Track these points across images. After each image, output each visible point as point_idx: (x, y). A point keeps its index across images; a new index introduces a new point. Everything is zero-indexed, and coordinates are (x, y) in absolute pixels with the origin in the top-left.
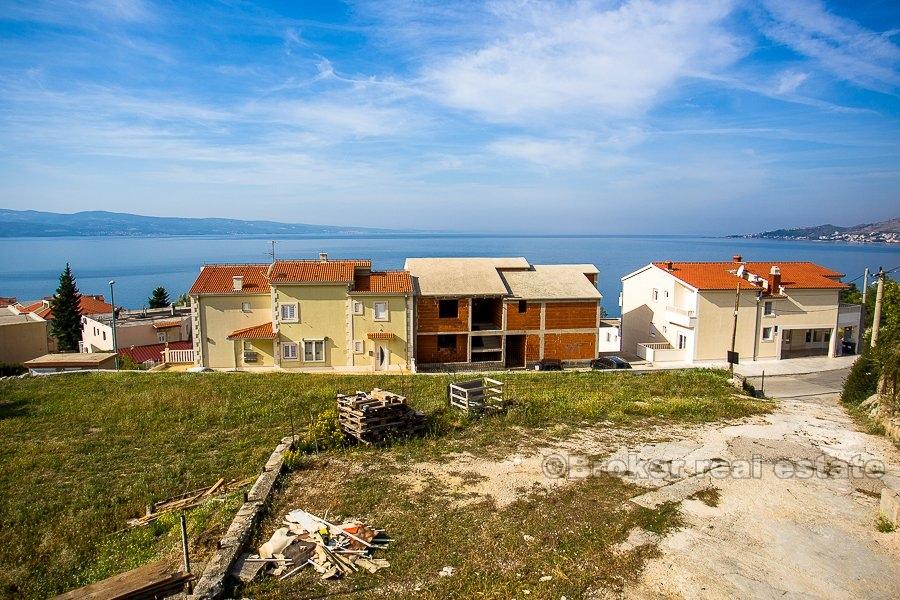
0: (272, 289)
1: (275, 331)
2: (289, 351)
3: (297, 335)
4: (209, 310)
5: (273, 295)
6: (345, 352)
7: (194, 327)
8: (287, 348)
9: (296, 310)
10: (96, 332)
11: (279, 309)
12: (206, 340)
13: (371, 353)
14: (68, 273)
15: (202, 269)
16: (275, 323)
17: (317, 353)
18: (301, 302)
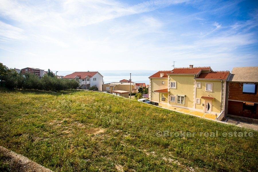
1: (169, 91)
2: (173, 99)
3: (175, 93)
5: (169, 79)
6: (192, 102)
8: (172, 97)
9: (175, 84)
11: (170, 84)
12: (152, 92)
13: (203, 105)
16: (169, 88)
17: (182, 101)
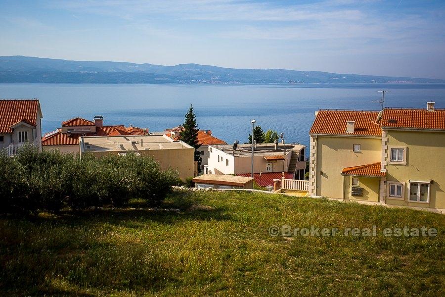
0: (384, 134)
1: (383, 171)
2: (395, 189)
3: (405, 179)
4: (325, 148)
5: (384, 139)
7: (311, 162)
8: (393, 187)
9: (404, 154)
10: (220, 159)
11: (389, 152)
12: (320, 173)
14: (191, 112)
15: (317, 113)
16: (384, 163)
17: (422, 194)
18: (409, 146)
